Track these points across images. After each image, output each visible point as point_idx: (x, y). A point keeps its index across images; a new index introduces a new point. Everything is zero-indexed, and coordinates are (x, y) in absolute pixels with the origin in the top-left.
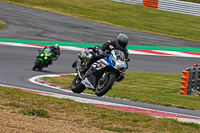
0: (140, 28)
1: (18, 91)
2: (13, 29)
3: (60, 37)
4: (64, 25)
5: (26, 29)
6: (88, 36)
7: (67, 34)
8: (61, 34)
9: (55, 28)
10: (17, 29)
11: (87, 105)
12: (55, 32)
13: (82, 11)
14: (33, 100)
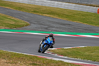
0: (96, 25)
1: (36, 57)
2: (33, 26)
3: (56, 29)
4: (58, 23)
5: (39, 26)
6: (71, 29)
7: (60, 28)
8: (57, 28)
9: (54, 25)
10: (35, 26)
11: (70, 63)
12: (54, 27)
13: (67, 16)
14: (43, 62)
